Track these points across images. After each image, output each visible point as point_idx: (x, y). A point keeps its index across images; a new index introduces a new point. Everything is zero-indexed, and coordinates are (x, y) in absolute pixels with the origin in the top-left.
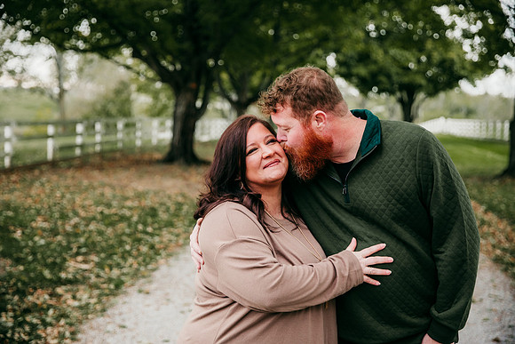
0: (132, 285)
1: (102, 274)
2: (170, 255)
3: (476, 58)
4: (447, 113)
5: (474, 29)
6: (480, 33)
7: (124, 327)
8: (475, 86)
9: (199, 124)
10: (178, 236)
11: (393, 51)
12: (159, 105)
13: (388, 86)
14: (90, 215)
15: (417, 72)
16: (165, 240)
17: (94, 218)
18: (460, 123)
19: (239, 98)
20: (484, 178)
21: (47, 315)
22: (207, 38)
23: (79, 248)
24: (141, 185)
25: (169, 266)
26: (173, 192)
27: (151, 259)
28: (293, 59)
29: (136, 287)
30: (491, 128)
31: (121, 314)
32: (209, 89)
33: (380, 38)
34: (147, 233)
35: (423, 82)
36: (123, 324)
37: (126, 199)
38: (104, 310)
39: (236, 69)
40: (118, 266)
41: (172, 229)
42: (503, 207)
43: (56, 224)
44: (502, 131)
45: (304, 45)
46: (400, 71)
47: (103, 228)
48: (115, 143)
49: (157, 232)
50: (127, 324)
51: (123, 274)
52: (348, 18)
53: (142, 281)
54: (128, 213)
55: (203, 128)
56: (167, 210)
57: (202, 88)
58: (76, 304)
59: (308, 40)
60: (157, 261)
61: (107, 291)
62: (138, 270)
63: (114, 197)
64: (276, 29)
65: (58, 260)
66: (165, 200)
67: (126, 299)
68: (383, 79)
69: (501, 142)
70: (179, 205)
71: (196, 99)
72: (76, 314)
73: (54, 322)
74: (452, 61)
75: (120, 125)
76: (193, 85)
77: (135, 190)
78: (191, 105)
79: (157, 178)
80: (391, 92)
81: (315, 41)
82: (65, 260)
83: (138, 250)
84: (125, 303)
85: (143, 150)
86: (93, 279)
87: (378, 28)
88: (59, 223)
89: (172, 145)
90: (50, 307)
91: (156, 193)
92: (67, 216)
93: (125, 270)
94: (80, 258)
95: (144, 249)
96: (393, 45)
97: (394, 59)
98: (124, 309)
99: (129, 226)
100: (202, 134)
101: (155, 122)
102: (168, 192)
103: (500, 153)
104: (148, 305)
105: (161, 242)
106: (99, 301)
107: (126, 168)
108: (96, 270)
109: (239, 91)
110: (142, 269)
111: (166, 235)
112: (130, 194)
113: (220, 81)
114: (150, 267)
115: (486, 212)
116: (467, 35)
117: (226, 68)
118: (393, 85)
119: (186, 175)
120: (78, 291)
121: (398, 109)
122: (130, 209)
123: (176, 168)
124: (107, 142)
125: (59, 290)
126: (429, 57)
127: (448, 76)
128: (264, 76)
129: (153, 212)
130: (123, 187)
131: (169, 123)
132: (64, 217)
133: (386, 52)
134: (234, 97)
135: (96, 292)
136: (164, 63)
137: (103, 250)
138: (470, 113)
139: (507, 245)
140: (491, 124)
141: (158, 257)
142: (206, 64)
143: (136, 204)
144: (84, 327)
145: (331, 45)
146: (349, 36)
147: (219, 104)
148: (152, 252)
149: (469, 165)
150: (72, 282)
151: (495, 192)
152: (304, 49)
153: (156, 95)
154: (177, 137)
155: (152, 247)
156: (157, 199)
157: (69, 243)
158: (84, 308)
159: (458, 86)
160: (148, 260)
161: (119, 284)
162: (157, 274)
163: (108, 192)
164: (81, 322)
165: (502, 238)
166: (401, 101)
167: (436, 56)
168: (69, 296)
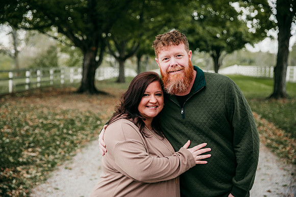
0: (61, 165)
1: (43, 158)
2: (82, 147)
3: (254, 31)
4: (239, 62)
5: (253, 15)
6: (256, 17)
7: (57, 189)
8: (254, 47)
9: (98, 70)
10: (87, 135)
11: (208, 28)
12: (74, 60)
13: (205, 47)
14: (35, 124)
15: (222, 40)
16: (79, 138)
17: (38, 126)
18: (246, 68)
19: (120, 55)
20: (260, 99)
21: (12, 183)
22: (101, 21)
23: (30, 143)
24: (64, 107)
25: (83, 153)
26: (83, 110)
27: (72, 149)
28: (151, 33)
29: (64, 166)
30: (263, 71)
31: (55, 182)
32: (103, 50)
33: (200, 20)
34: (69, 134)
35: (225, 45)
36: (56, 187)
37: (56, 114)
38: (45, 180)
39: (118, 39)
40: (53, 153)
41: (83, 132)
42: (271, 115)
43: (15, 130)
44: (270, 72)
45: (157, 24)
46: (212, 39)
47: (43, 132)
48: (49, 82)
49: (75, 133)
50: (59, 187)
51: (56, 158)
52: (182, 9)
53: (67, 162)
54: (57, 123)
55: (99, 73)
56: (80, 120)
57: (99, 49)
58: (29, 176)
59: (159, 21)
60: (75, 150)
61: (47, 169)
62: (64, 156)
63: (49, 113)
64: (141, 15)
65: (17, 151)
66: (79, 114)
67: (58, 173)
68: (202, 43)
69: (269, 79)
70: (87, 118)
71: (95, 55)
72: (29, 182)
73: (16, 187)
74: (241, 33)
75: (51, 72)
76: (94, 48)
77: (61, 109)
78: (93, 60)
79: (74, 102)
80: (207, 51)
81: (164, 22)
82: (21, 151)
83: (64, 144)
84: (57, 175)
85: (65, 85)
86: (38, 162)
87: (199, 15)
88: (17, 129)
89: (82, 82)
90: (13, 178)
91: (73, 111)
92: (22, 125)
93: (57, 156)
94: (30, 150)
95: (68, 143)
96: (208, 24)
97: (209, 32)
98: (57, 178)
99: (59, 130)
100: (99, 76)
101: (72, 70)
102: (80, 110)
103: (269, 85)
104: (71, 176)
105: (78, 139)
106: (43, 175)
107: (56, 96)
108: (40, 156)
109: (120, 51)
110: (67, 155)
111: (80, 135)
112: (59, 111)
113: (109, 46)
114: (71, 154)
115: (261, 118)
116: (249, 18)
117: (112, 38)
118: (208, 46)
119: (91, 100)
120: (29, 168)
121: (211, 60)
122: (59, 120)
123: (84, 96)
124: (43, 82)
125: (19, 169)
126: (228, 31)
127: (239, 42)
128: (134, 42)
129: (72, 122)
130: (54, 108)
131: (80, 70)
132: (20, 126)
133: (204, 28)
134: (117, 54)
135: (40, 169)
136: (77, 35)
137: (43, 145)
138: (251, 62)
139: (273, 137)
140: (263, 69)
141: (76, 148)
142: (101, 36)
143: (62, 117)
144: (34, 190)
145: (172, 24)
146: (183, 19)
147: (108, 58)
148: (72, 145)
149: (251, 92)
150: (26, 163)
151: (266, 107)
152: (157, 27)
153: (72, 54)
154: (85, 79)
155: (72, 142)
156: (74, 115)
157: (23, 141)
158: (34, 179)
159: (244, 47)
160: (70, 150)
161: (54, 164)
162: (75, 158)
163: (46, 111)
164: (32, 187)
165: (271, 133)
166: (212, 56)
167: (232, 31)
168: (24, 172)
